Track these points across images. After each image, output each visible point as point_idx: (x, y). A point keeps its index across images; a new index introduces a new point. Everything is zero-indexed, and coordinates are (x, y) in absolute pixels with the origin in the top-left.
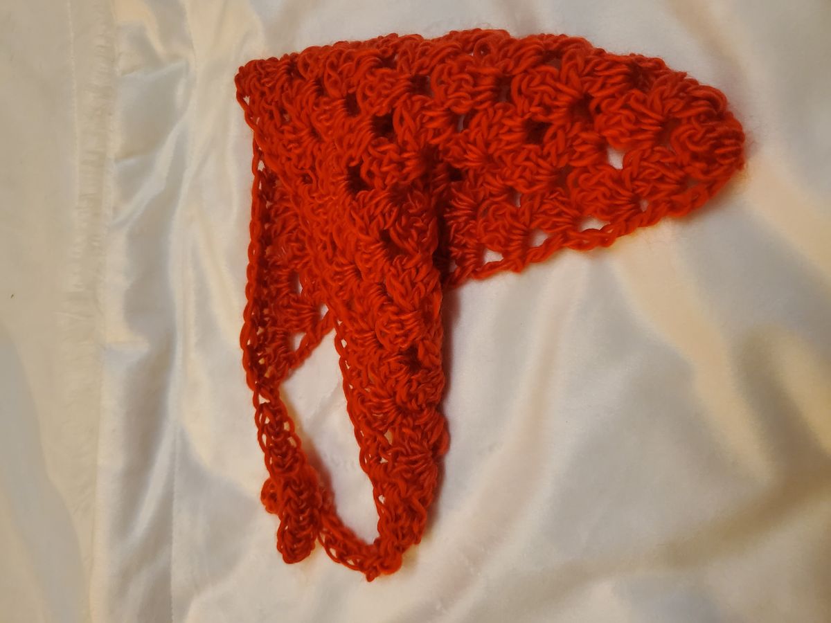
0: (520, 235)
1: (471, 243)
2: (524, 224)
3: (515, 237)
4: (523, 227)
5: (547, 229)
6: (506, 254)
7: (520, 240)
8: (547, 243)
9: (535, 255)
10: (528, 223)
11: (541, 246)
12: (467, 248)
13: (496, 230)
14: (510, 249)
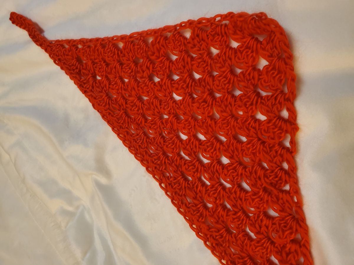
0: (279, 121)
1: (277, 148)
2: (275, 117)
3: (280, 124)
4: (276, 118)
5: (281, 108)
6: (287, 132)
7: (282, 122)
8: (288, 110)
9: (292, 118)
10: (274, 115)
11: (289, 113)
12: (278, 151)
13: (274, 133)
14: (285, 129)
